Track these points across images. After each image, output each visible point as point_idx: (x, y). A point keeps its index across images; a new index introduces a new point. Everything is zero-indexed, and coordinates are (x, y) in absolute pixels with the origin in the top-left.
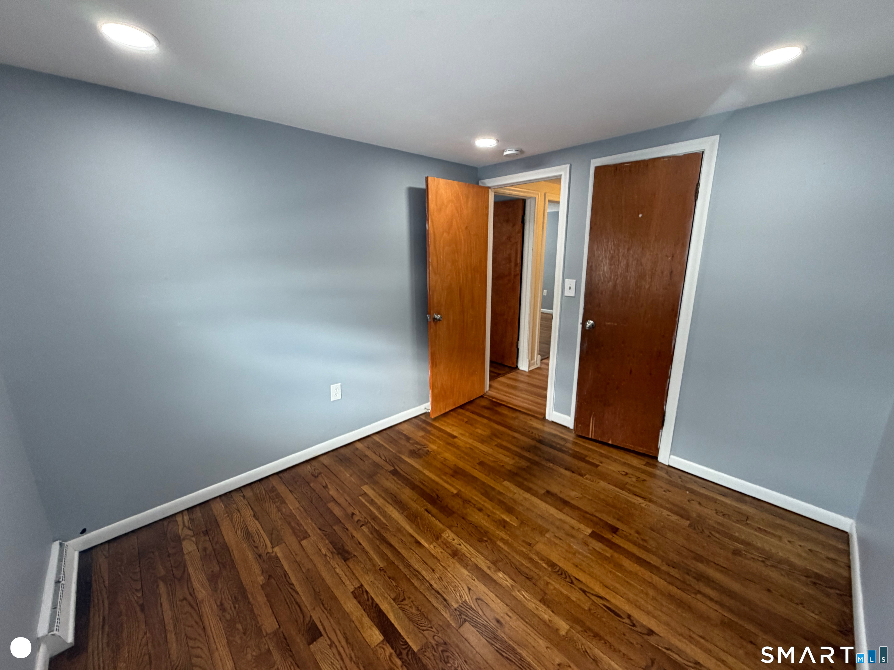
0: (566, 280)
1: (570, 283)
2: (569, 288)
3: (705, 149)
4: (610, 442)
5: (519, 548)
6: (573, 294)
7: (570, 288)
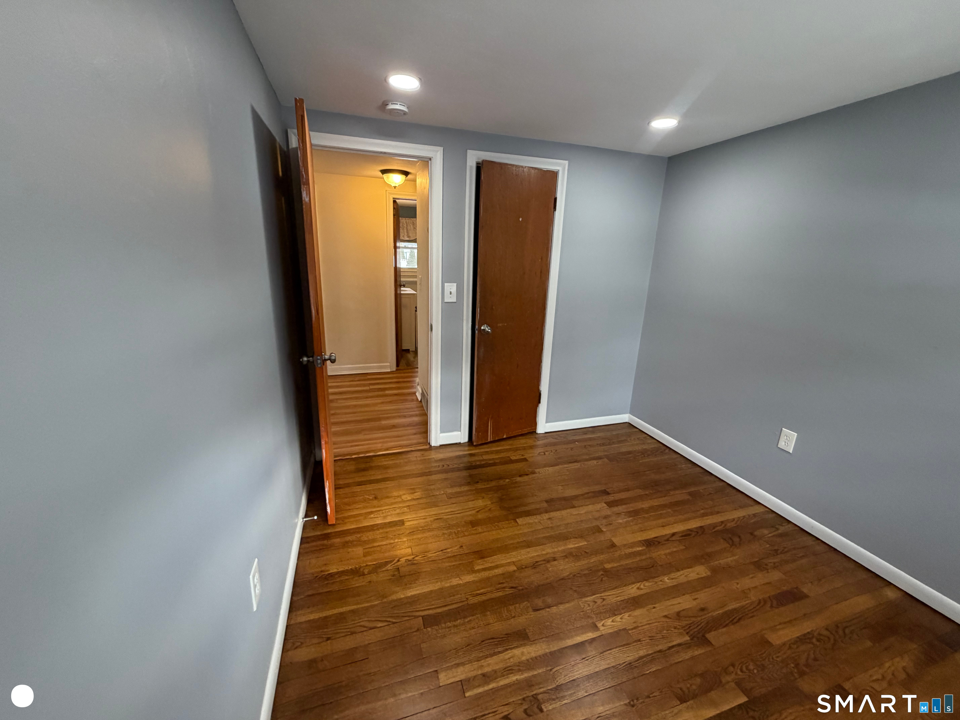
0: (446, 284)
1: (452, 287)
2: (449, 293)
3: (559, 170)
4: (505, 437)
5: (615, 555)
6: (454, 299)
7: (451, 293)
